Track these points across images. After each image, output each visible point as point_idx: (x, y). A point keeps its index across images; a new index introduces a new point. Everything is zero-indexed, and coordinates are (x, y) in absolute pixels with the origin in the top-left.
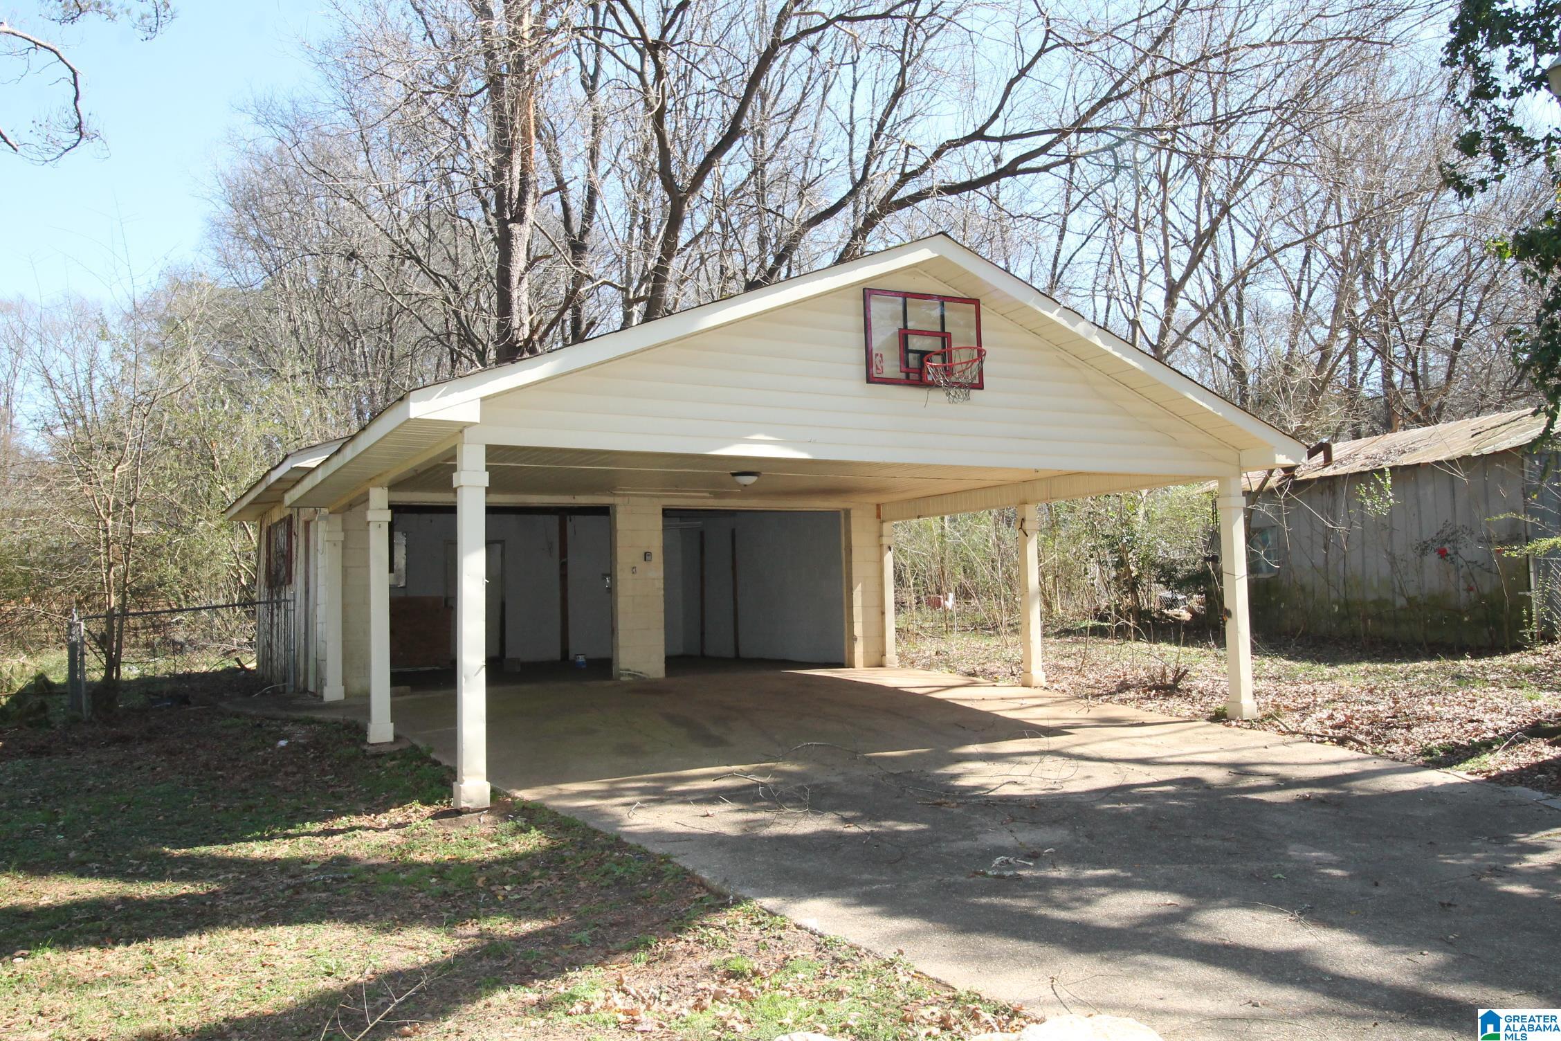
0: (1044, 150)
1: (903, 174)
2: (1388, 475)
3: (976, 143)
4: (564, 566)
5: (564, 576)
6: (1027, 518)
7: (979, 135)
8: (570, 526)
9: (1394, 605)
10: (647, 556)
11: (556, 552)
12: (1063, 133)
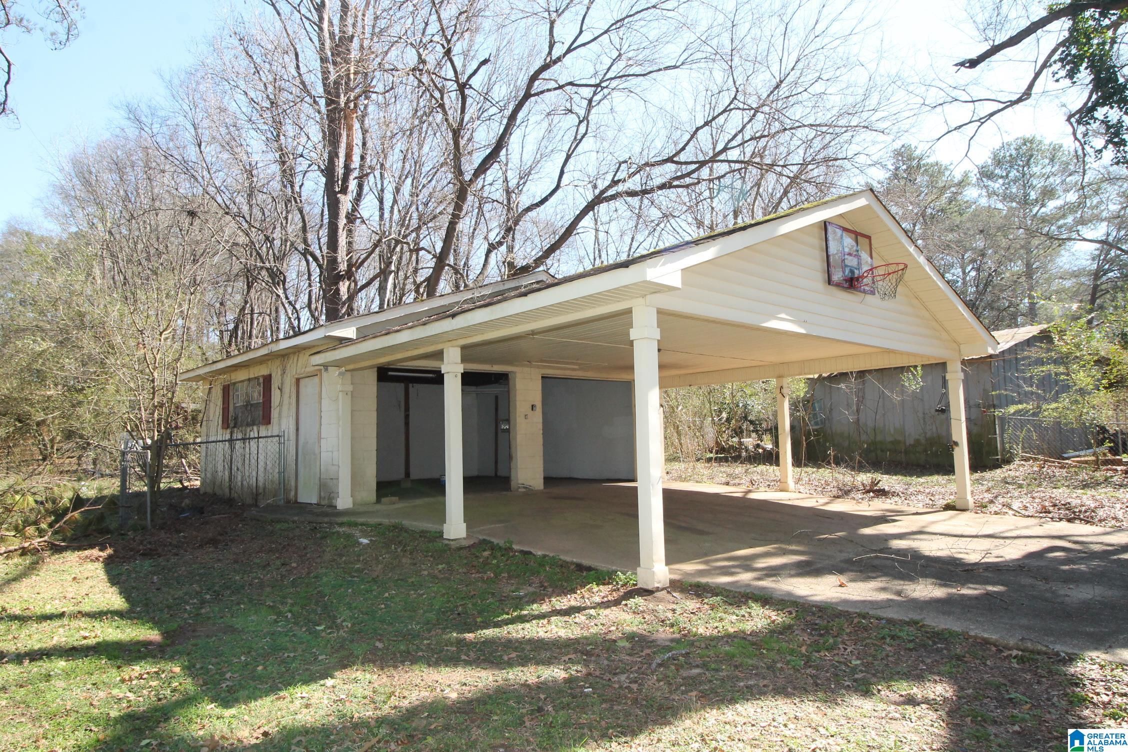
0: (689, 174)
1: (613, 181)
2: (919, 368)
3: (669, 164)
4: (407, 417)
5: (407, 424)
6: (784, 386)
7: (670, 160)
8: (411, 389)
9: (905, 443)
10: (533, 407)
11: (403, 409)
12: (702, 164)
